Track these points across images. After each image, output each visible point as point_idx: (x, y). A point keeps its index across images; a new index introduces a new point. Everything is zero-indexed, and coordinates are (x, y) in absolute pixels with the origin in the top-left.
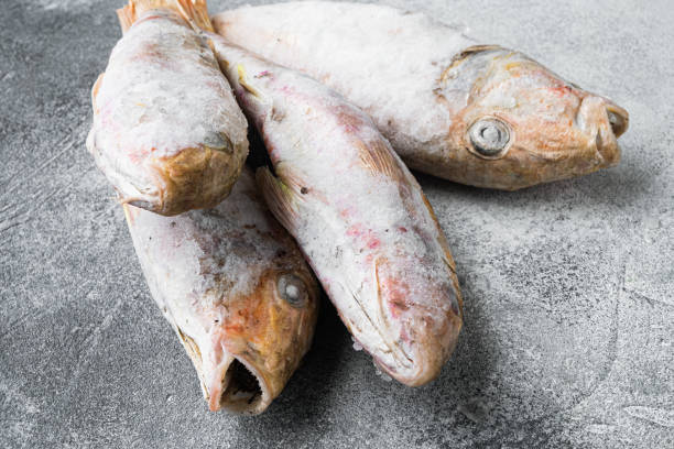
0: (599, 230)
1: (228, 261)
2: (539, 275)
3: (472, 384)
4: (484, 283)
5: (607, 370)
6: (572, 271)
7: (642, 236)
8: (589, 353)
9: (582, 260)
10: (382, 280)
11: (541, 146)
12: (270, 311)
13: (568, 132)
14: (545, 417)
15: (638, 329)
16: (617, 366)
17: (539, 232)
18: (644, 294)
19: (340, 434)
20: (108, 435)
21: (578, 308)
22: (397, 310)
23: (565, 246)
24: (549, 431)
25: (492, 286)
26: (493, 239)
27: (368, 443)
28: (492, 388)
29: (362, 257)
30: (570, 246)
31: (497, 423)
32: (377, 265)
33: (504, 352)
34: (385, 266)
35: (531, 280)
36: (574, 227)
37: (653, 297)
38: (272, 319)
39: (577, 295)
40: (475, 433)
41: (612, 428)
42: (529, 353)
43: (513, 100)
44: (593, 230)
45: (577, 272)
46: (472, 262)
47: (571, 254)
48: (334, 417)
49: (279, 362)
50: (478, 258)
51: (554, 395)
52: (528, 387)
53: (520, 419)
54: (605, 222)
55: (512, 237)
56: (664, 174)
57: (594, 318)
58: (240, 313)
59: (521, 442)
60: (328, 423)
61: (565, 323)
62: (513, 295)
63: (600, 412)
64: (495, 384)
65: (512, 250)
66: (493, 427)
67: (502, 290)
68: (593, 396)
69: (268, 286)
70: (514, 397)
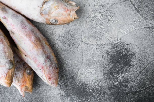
0: (76, 26)
1: (17, 73)
2: (67, 41)
3: (61, 70)
4: (57, 45)
5: (82, 62)
6: (73, 39)
7: (84, 26)
8: (79, 59)
9: (74, 35)
10: (46, 75)
11: (64, 21)
12: (27, 79)
13: (69, 18)
14: (74, 75)
15: (86, 51)
16: (84, 61)
17: (65, 29)
18: (86, 42)
19: (42, 87)
20: (4, 95)
21: (75, 48)
22: (50, 79)
23: (70, 32)
24: (75, 78)
25: (59, 46)
26: (57, 33)
27: (47, 87)
28: (64, 71)
29: (41, 71)
30: (71, 32)
31: (67, 78)
32: (44, 72)
33: (65, 62)
34: (46, 72)
35: (66, 43)
36: (71, 26)
37: (88, 43)
38: (27, 80)
39: (75, 45)
40: (64, 81)
41: (85, 75)
42: (69, 61)
43: (57, 15)
44: (75, 26)
45: (74, 39)
46: (54, 40)
47: (72, 34)
48: (40, 83)
49: (31, 86)
50: (55, 39)
51: (75, 70)
52: (70, 69)
53: (70, 77)
54: (77, 23)
55: (60, 32)
56: (86, 6)
57: (78, 50)
58: (22, 82)
59: (71, 81)
60: (40, 85)
61: (74, 53)
62: (63, 47)
63: (82, 72)
64: (65, 70)
65: (61, 35)
66: (66, 79)
67: (61, 47)
68: (81, 69)
69: (25, 74)
70: (68, 72)
